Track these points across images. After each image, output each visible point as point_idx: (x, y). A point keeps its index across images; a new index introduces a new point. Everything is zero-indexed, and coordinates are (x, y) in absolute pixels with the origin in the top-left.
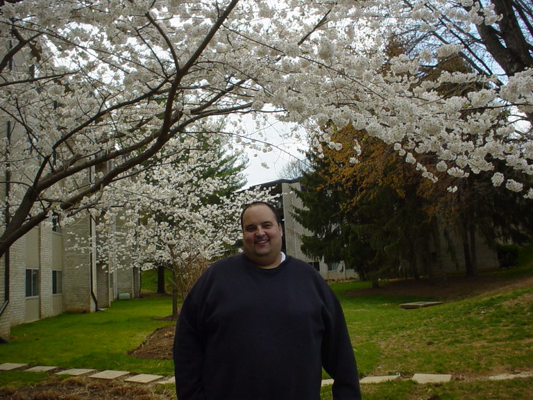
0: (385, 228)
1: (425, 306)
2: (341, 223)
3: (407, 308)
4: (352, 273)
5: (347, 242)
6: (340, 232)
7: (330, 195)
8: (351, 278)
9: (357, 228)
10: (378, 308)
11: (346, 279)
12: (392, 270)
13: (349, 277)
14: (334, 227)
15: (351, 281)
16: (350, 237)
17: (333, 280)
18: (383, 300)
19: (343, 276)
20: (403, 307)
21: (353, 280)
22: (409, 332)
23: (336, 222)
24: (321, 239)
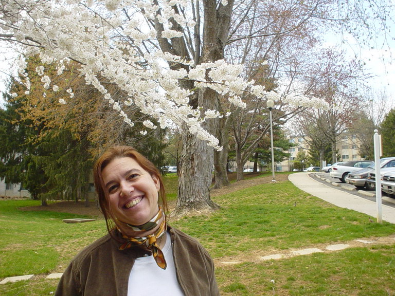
0: (58, 161)
1: (82, 222)
2: (23, 153)
3: (68, 222)
4: (26, 193)
5: (26, 168)
6: (22, 160)
7: (18, 130)
8: (24, 197)
9: (37, 158)
10: (46, 221)
11: (20, 197)
12: (59, 194)
13: (22, 196)
14: (17, 156)
15: (24, 199)
16: (29, 165)
17: (9, 198)
18: (50, 215)
19: (18, 194)
20: (65, 222)
21: (25, 199)
22: (77, 240)
23: (19, 152)
24: (5, 164)
